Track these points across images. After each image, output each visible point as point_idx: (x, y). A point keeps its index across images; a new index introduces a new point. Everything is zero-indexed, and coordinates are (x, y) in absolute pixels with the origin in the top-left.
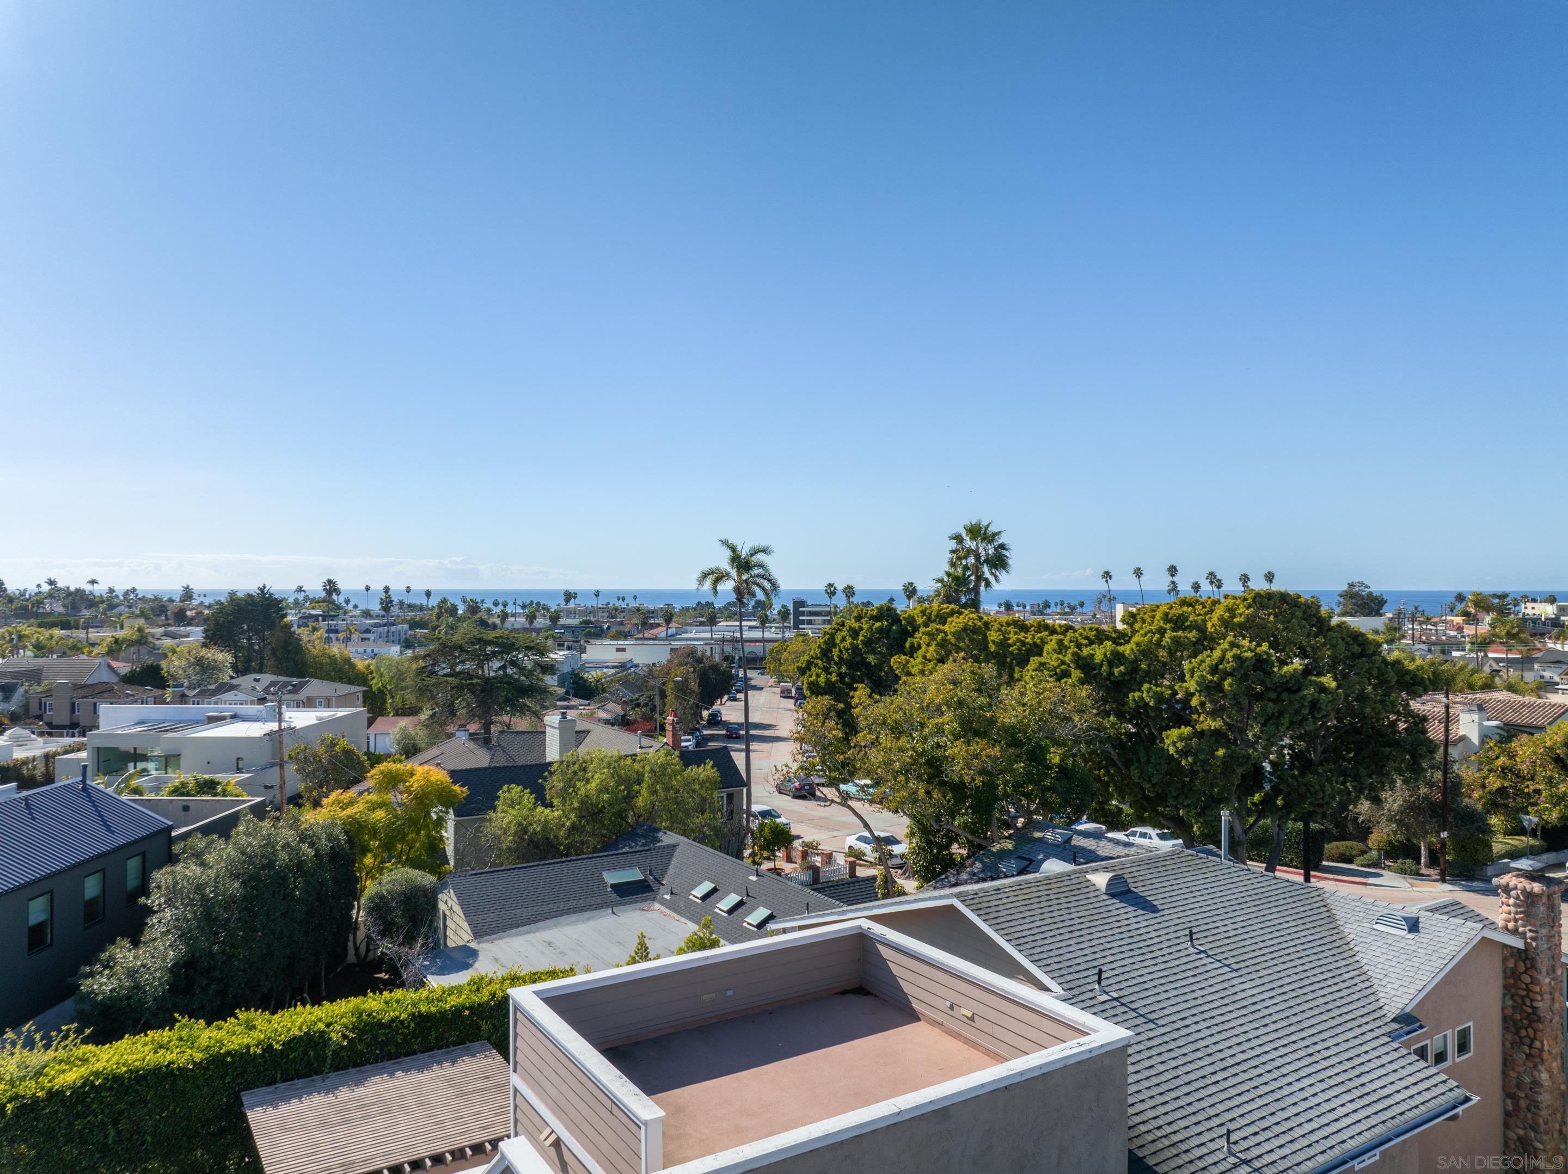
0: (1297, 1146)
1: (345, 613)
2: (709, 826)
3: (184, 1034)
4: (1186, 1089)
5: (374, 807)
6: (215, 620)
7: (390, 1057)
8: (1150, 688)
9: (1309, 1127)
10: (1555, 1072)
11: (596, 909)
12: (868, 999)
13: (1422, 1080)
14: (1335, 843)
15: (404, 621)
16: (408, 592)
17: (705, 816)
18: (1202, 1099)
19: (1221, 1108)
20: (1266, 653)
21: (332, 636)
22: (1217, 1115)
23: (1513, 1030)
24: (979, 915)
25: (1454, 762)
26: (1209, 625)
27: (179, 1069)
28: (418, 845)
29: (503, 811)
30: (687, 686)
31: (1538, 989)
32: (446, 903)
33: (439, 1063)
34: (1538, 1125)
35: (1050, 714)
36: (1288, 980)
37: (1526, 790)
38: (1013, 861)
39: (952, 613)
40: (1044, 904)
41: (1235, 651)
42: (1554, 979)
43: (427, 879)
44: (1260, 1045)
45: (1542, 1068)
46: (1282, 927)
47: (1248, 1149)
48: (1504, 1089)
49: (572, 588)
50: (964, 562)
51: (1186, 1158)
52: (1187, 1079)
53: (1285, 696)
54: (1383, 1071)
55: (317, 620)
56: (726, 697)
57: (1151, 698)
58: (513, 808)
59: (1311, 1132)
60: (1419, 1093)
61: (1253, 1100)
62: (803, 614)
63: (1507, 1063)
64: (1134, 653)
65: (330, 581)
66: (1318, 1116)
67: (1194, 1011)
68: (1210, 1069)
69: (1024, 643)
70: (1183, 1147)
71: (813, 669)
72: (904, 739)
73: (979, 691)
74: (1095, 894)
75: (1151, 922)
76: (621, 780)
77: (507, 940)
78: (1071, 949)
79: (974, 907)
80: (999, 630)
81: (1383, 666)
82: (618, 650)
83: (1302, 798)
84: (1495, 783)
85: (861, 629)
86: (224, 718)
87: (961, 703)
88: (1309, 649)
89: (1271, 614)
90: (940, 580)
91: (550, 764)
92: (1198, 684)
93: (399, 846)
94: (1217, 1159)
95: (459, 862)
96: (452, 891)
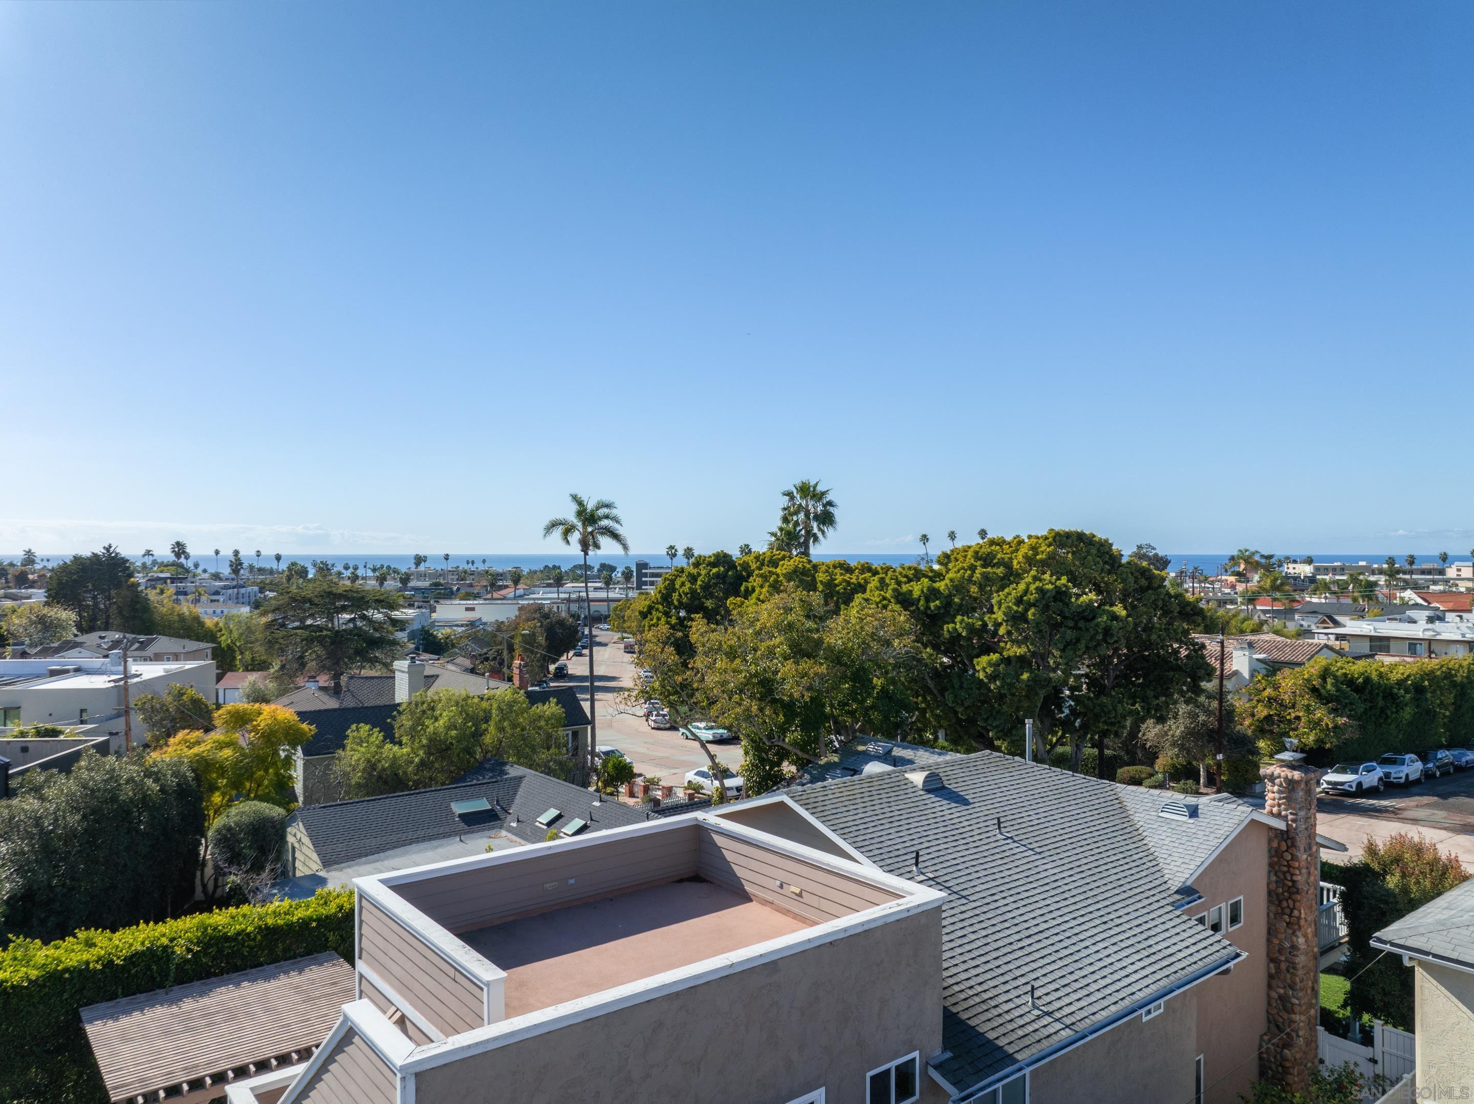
0: (1092, 999)
1: (194, 576)
2: (555, 761)
3: (19, 954)
4: (995, 954)
5: (221, 746)
6: (58, 579)
7: (236, 969)
8: (963, 620)
9: (1103, 983)
10: (1310, 936)
11: (444, 837)
12: (703, 885)
13: (1200, 941)
14: (1126, 768)
15: (254, 584)
16: (258, 556)
17: (551, 752)
18: (1009, 962)
19: (1026, 969)
20: (1065, 585)
21: (181, 597)
22: (1022, 975)
23: (1277, 902)
24: (807, 809)
25: (1229, 692)
26: (1015, 562)
27: (13, 986)
28: (266, 782)
29: (353, 750)
30: (535, 640)
31: (1297, 864)
32: (295, 836)
33: (286, 972)
34: (1296, 984)
35: (872, 637)
36: (1085, 861)
37: (1288, 717)
38: (838, 771)
39: (783, 558)
40: (866, 799)
41: (1038, 584)
42: (1310, 855)
43: (277, 812)
44: (1061, 916)
45: (1299, 934)
46: (1079, 816)
47: (1050, 1003)
48: (1268, 955)
49: (422, 553)
50: (795, 518)
51: (995, 1012)
52: (996, 945)
53: (1081, 624)
54: (1167, 935)
55: (166, 583)
56: (571, 653)
57: (963, 628)
58: (361, 746)
59: (1105, 987)
60: (1198, 951)
61: (1054, 962)
62: (646, 575)
63: (1271, 932)
64: (949, 589)
65: (178, 544)
66: (1111, 974)
67: (1002, 888)
68: (1017, 937)
69: (849, 583)
70: (993, 1003)
71: (654, 613)
72: (738, 661)
73: (808, 617)
74: (913, 790)
75: (963, 813)
76: (469, 718)
77: (356, 868)
78: (891, 837)
79: (802, 802)
80: (827, 571)
81: (1167, 598)
82: (467, 609)
83: (1097, 717)
84: (1262, 712)
85: (699, 575)
86: (67, 671)
87: (790, 626)
88: (1102, 585)
89: (1068, 553)
90: (773, 534)
91: (399, 705)
92: (1005, 614)
93: (248, 785)
94: (1023, 1012)
95: (308, 799)
96: (301, 824)
